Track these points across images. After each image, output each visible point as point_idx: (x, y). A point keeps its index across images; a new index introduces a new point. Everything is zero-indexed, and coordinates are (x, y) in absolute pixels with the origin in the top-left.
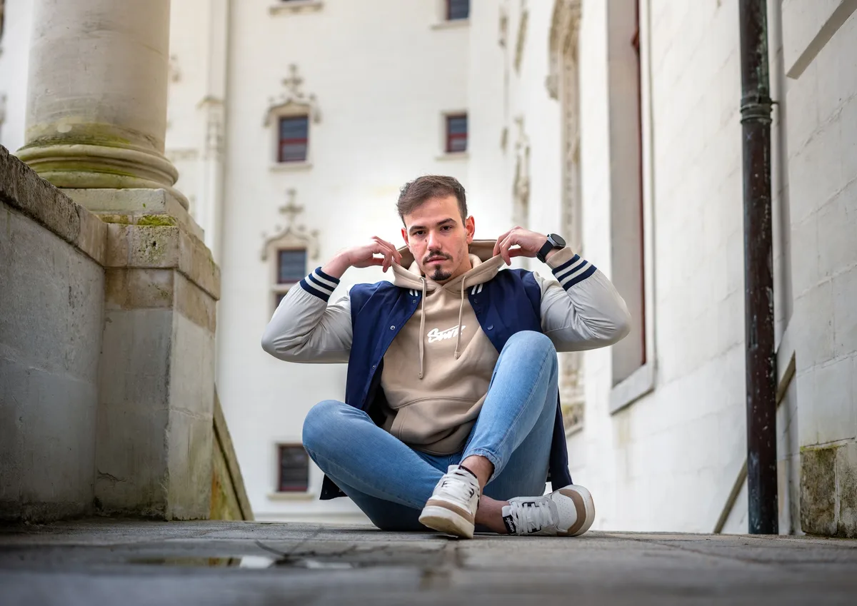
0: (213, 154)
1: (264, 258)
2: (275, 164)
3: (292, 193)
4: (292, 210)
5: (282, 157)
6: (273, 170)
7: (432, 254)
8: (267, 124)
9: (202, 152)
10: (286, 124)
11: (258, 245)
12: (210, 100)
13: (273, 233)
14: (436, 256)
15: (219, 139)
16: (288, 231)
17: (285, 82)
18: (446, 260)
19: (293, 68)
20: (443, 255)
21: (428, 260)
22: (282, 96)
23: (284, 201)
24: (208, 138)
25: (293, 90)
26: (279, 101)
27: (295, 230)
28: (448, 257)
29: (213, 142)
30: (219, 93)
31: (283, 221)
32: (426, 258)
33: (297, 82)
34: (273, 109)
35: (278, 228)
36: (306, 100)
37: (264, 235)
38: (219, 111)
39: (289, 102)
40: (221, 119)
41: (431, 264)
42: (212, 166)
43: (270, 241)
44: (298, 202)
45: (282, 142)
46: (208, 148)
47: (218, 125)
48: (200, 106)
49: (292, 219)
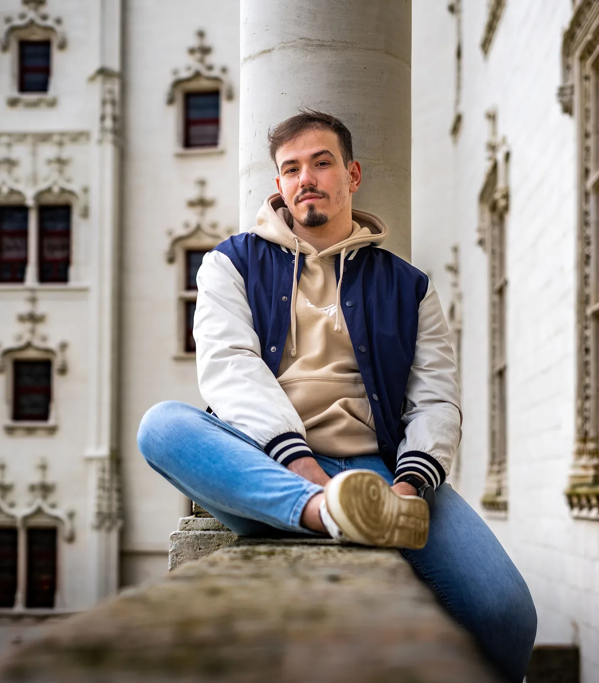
0: (109, 137)
1: (171, 260)
2: (180, 150)
3: (202, 183)
4: (202, 203)
5: (188, 142)
6: (179, 156)
7: (304, 192)
8: (171, 101)
9: (96, 135)
10: (193, 101)
11: (164, 244)
12: (103, 72)
13: (181, 231)
14: (308, 194)
15: (115, 119)
16: (198, 228)
17: (192, 51)
18: (321, 198)
19: (201, 34)
20: (318, 192)
21: (300, 199)
22: (189, 68)
23: (193, 193)
24: (103, 118)
25: (202, 61)
26: (184, 74)
27: (206, 228)
28: (324, 195)
29: (109, 123)
30: (114, 64)
31: (192, 217)
32: (298, 197)
33: (205, 51)
34: (177, 83)
35: (187, 225)
36: (216, 73)
37: (170, 233)
38: (115, 86)
39: (197, 75)
40: (117, 96)
41: (303, 205)
42: (108, 152)
43: (178, 240)
44: (209, 194)
45: (188, 124)
46: (103, 130)
47: (113, 103)
48: (92, 79)
49: (202, 214)
